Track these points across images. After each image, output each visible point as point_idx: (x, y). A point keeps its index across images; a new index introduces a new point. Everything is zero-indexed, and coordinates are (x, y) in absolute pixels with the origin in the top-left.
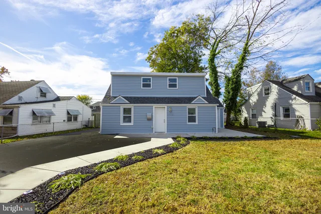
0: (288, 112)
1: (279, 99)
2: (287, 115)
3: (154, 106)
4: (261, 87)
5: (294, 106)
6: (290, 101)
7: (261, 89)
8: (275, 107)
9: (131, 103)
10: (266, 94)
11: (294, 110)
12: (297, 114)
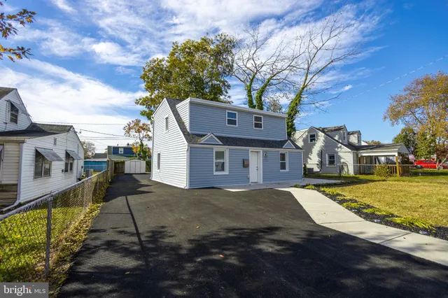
0: (332, 159)
1: (325, 146)
2: (332, 162)
3: (251, 149)
4: (307, 134)
5: (340, 154)
6: (336, 149)
7: (307, 136)
8: (321, 154)
9: (224, 145)
10: (311, 140)
11: (339, 158)
12: (342, 160)
